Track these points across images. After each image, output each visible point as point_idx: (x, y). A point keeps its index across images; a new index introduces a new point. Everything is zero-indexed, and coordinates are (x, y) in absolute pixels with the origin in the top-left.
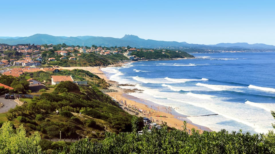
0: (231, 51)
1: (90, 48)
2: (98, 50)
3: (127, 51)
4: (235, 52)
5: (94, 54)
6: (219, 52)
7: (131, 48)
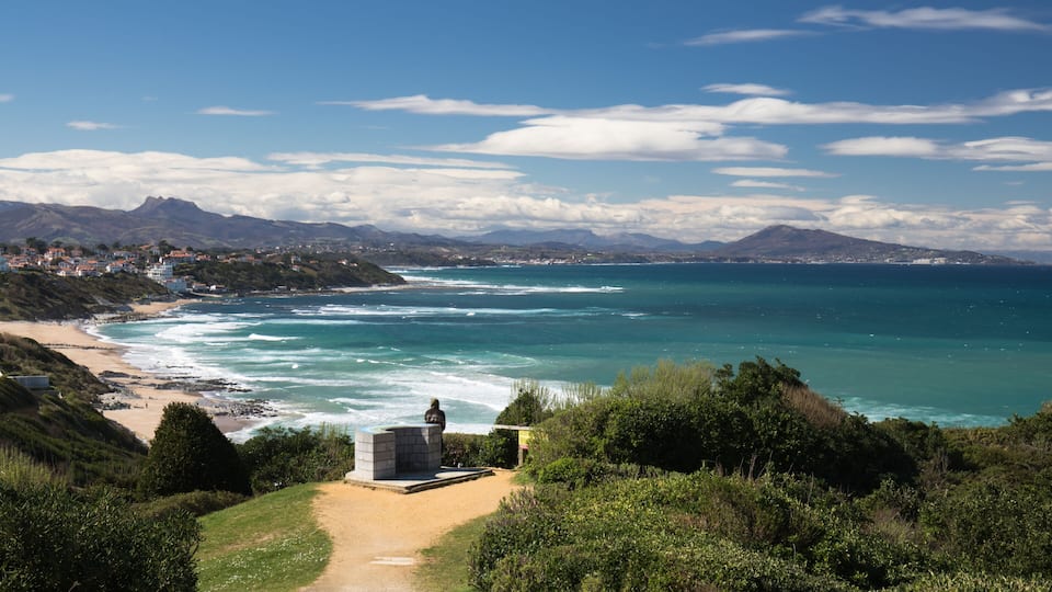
0: (534, 259)
1: (17, 251)
2: (49, 257)
3: (160, 260)
4: (547, 262)
5: (39, 274)
6: (494, 264)
7: (174, 249)
